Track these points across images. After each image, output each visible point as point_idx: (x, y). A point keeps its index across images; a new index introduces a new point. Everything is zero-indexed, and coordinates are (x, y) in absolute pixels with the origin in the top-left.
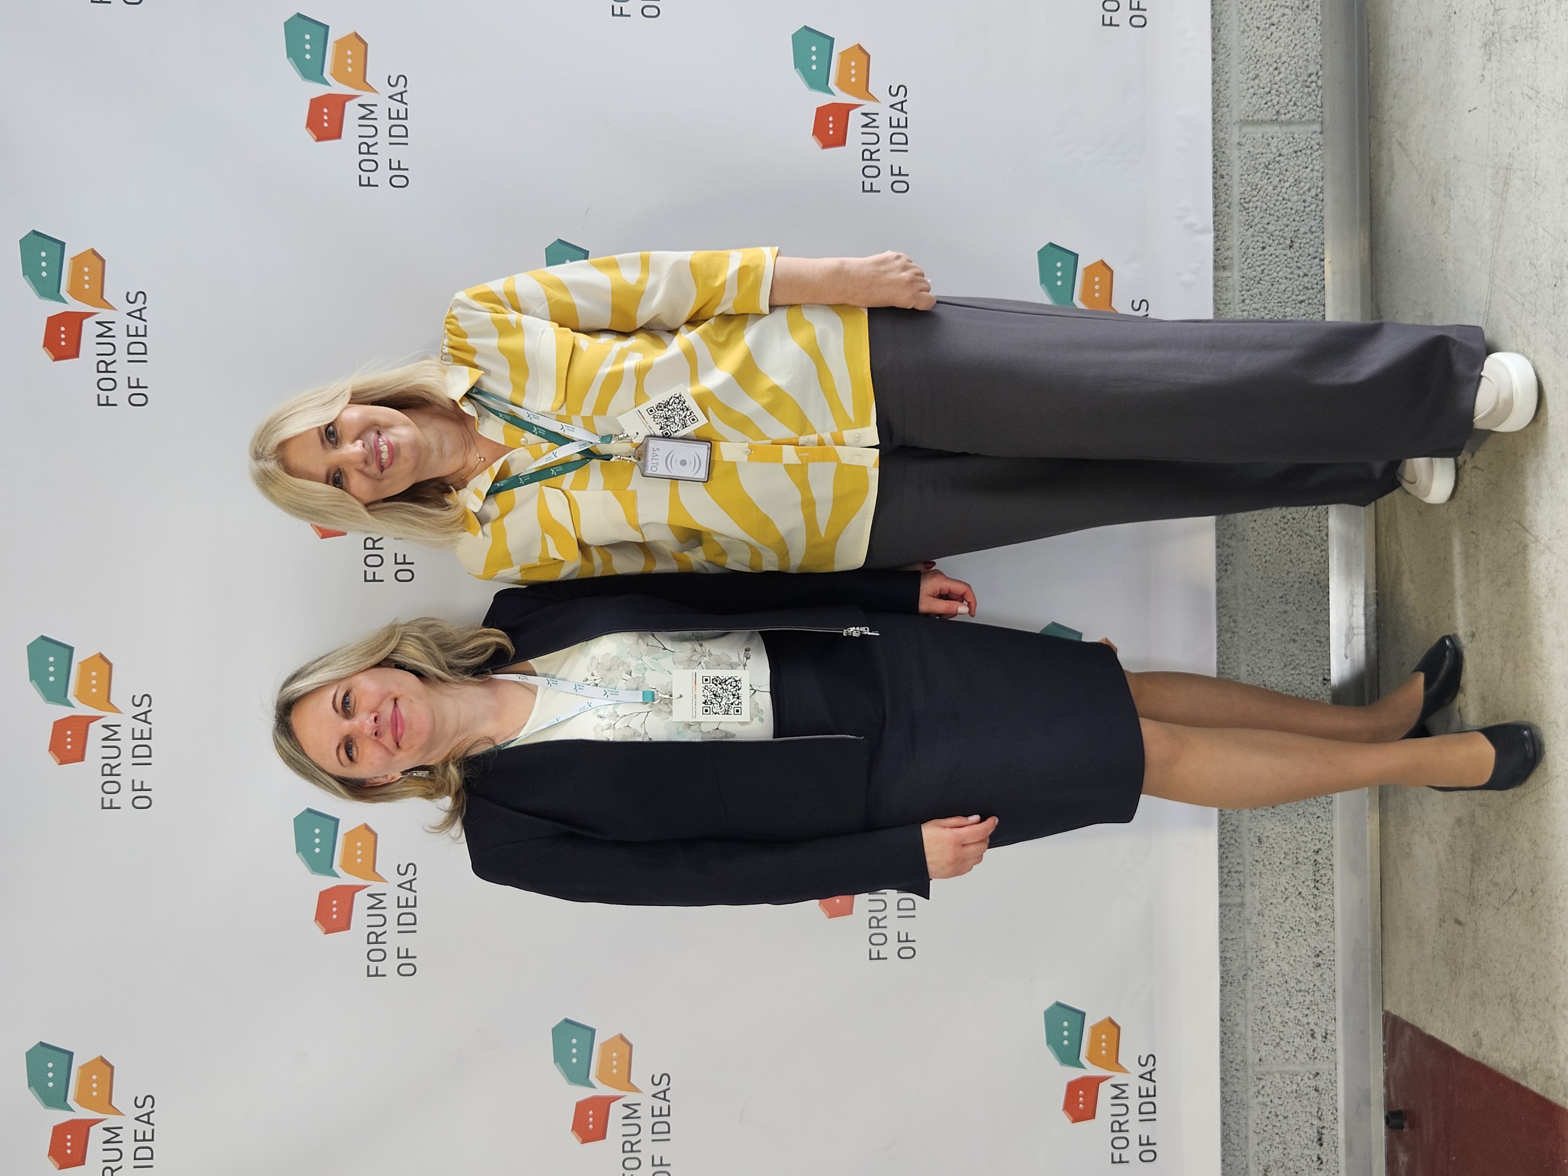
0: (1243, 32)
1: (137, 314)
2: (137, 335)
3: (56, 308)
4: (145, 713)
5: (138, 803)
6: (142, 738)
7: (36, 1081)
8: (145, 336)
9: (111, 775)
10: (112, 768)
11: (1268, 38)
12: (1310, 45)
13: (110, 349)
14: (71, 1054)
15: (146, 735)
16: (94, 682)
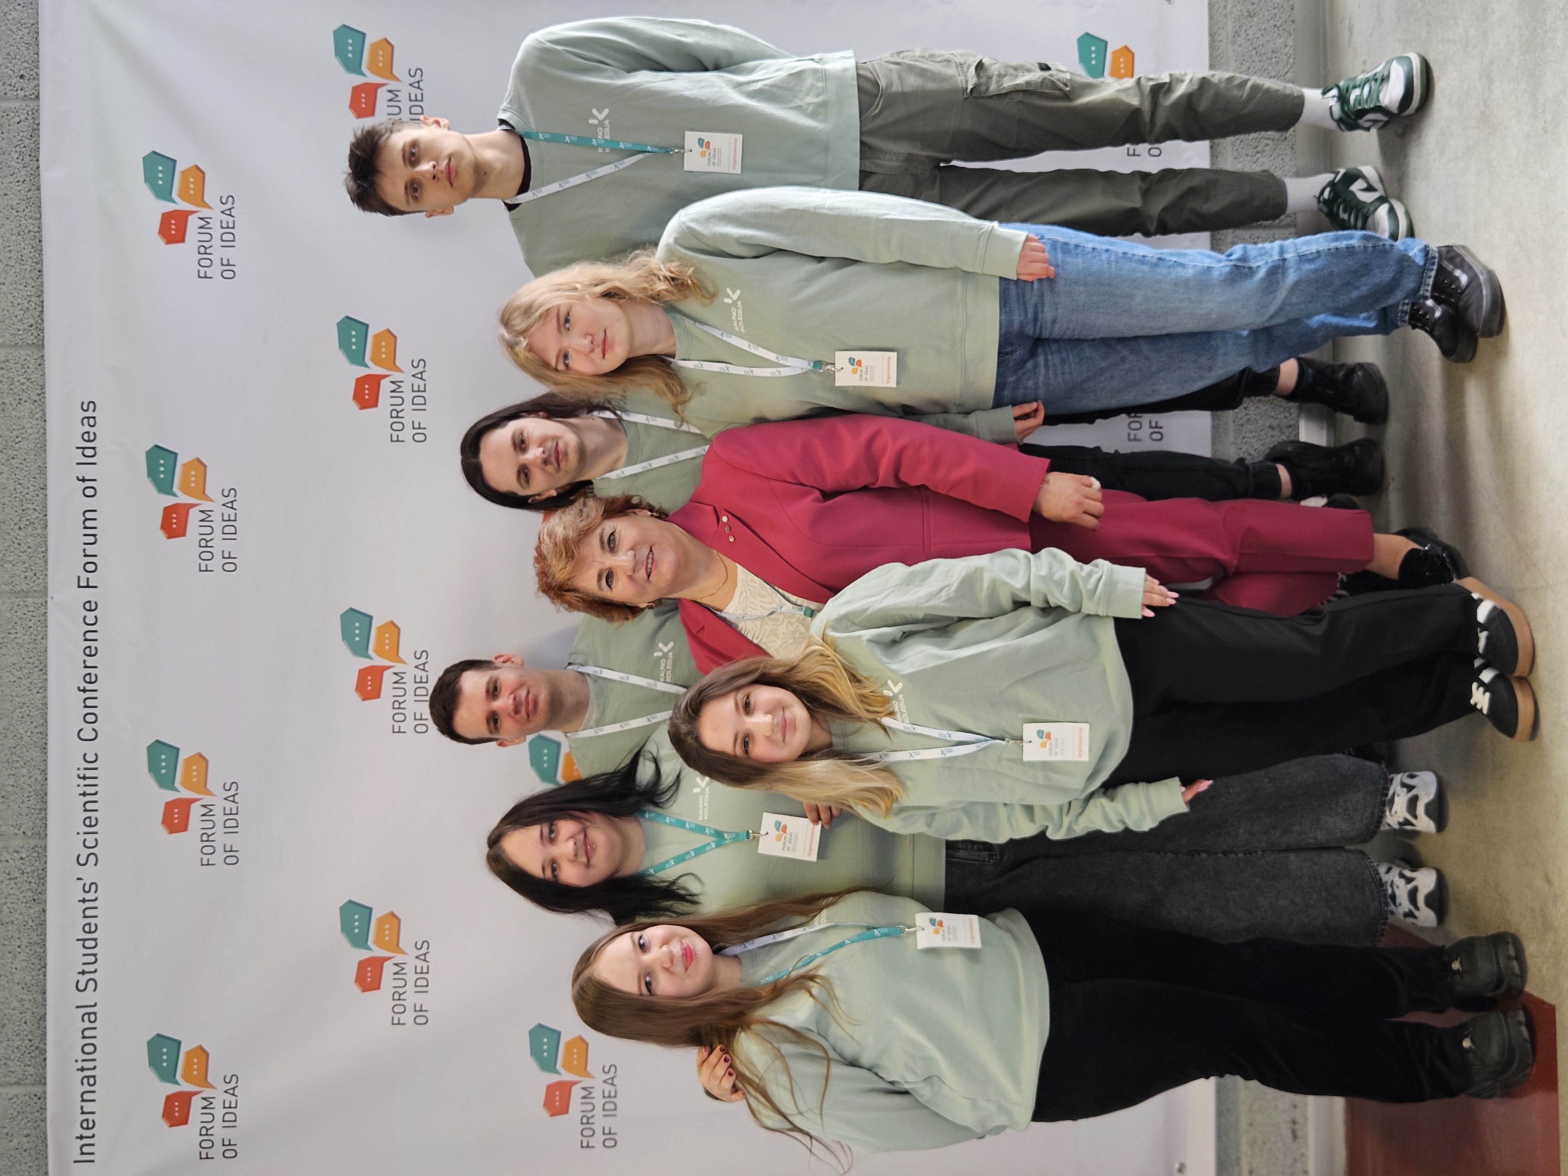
0: (1236, 158)
1: (419, 376)
2: (419, 391)
3: (362, 372)
4: (424, 664)
5: (419, 729)
6: (421, 682)
7: (346, 928)
8: (425, 391)
9: (399, 708)
10: (400, 704)
11: (1255, 163)
12: (1286, 168)
13: (399, 401)
14: (371, 910)
15: (424, 680)
16: (387, 641)
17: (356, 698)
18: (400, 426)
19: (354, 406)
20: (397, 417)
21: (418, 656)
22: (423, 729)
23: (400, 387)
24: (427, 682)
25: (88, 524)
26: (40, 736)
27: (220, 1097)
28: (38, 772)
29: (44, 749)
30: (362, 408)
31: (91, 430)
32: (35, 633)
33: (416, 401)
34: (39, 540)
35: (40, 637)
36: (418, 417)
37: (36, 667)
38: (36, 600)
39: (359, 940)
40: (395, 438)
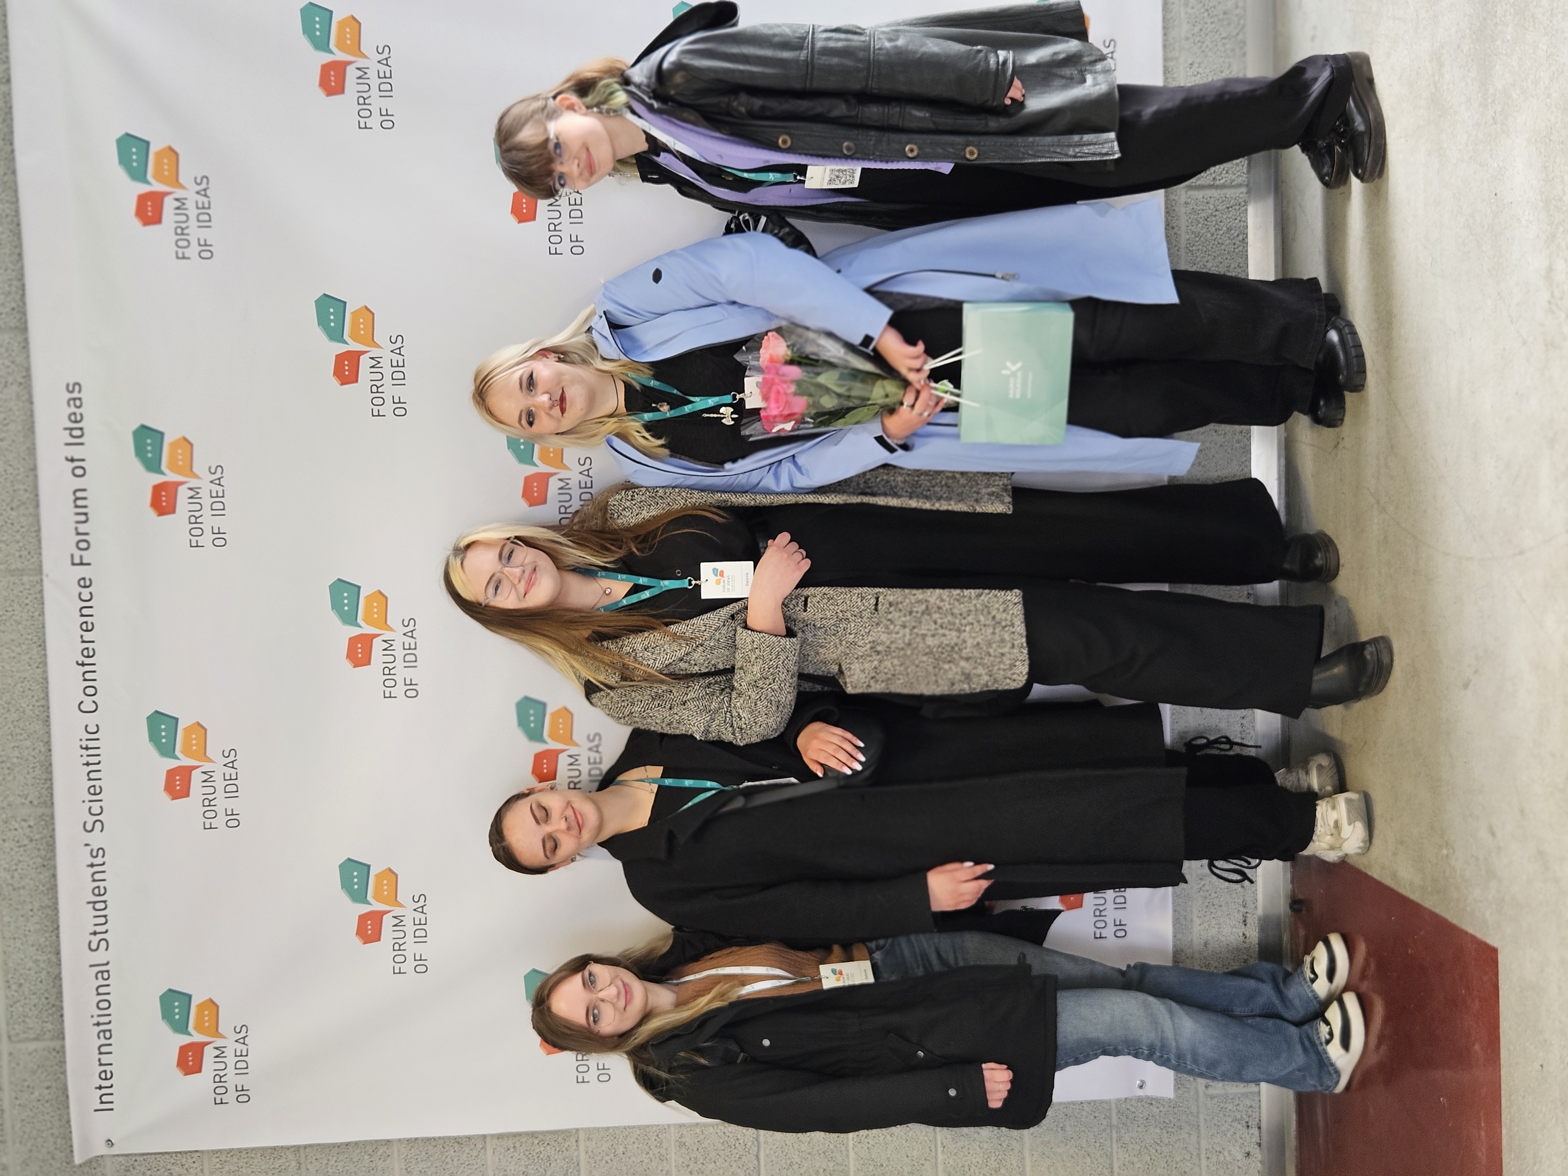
1: (398, 351)
2: (398, 366)
3: (341, 348)
4: (412, 631)
5: (409, 693)
6: (410, 649)
7: (346, 884)
8: (403, 367)
9: (389, 674)
10: (390, 670)
13: (379, 376)
14: (368, 866)
15: (413, 646)
16: (375, 610)
17: (348, 665)
19: (335, 382)
20: (378, 392)
21: (406, 624)
22: (414, 693)
23: (379, 362)
24: (415, 649)
25: (79, 503)
26: (42, 709)
27: (231, 1047)
28: (41, 744)
29: (47, 721)
30: (343, 384)
31: (78, 411)
32: (33, 610)
33: (395, 376)
34: (31, 519)
35: (37, 614)
36: (398, 392)
37: (35, 643)
38: (31, 578)
39: (359, 896)
40: (376, 413)
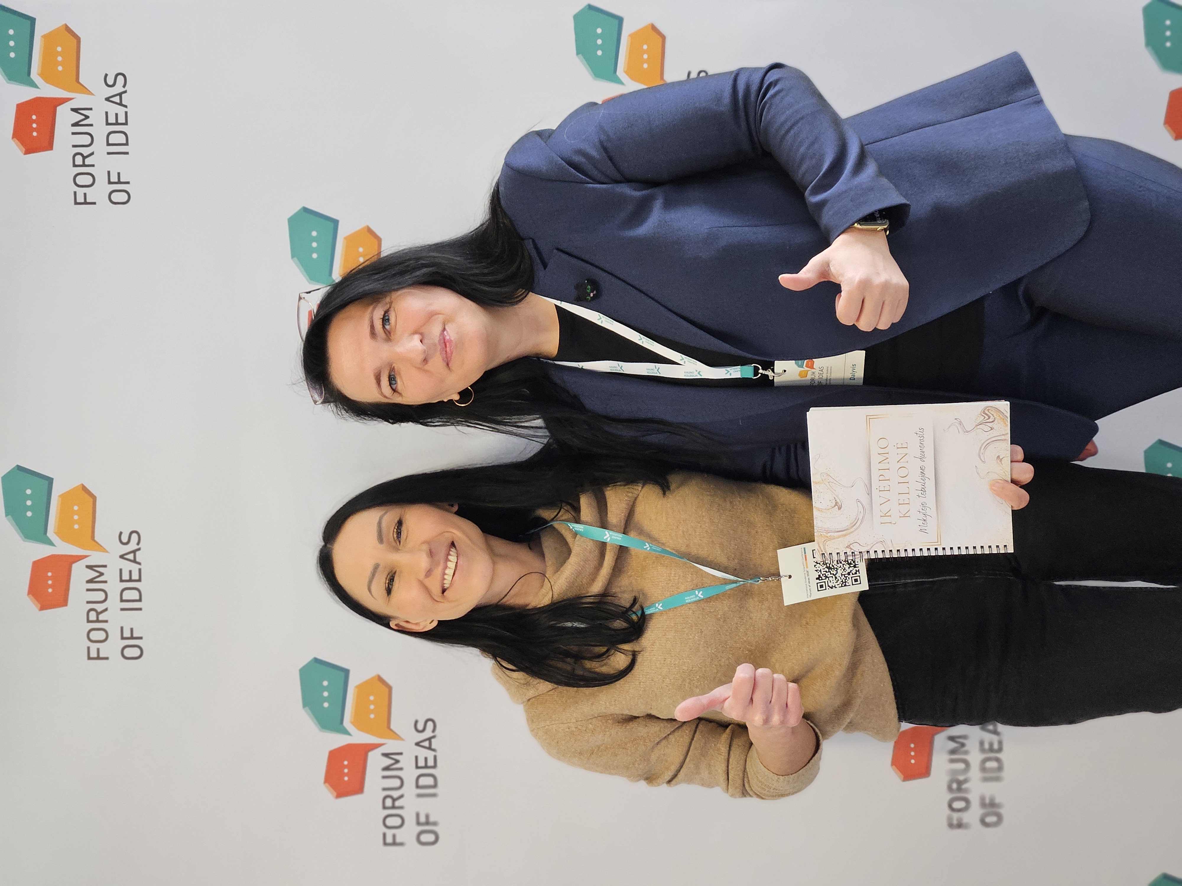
1: (117, 99)
2: (117, 123)
4: (134, 552)
6: (130, 580)
8: (126, 124)
9: (97, 621)
10: (98, 613)
16: (76, 517)
17: (30, 605)
18: (88, 180)
19: (15, 149)
20: (84, 165)
21: (125, 540)
22: (137, 652)
23: (87, 117)
24: (139, 580)
30: (28, 152)
33: (113, 139)
36: (116, 164)
40: (80, 199)
